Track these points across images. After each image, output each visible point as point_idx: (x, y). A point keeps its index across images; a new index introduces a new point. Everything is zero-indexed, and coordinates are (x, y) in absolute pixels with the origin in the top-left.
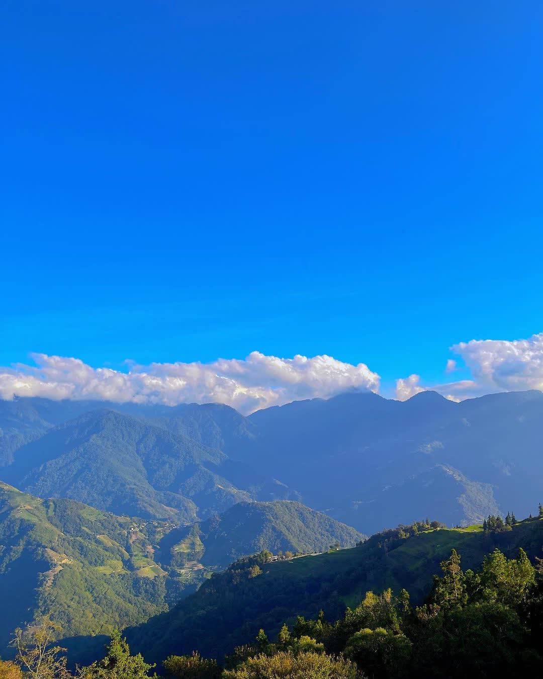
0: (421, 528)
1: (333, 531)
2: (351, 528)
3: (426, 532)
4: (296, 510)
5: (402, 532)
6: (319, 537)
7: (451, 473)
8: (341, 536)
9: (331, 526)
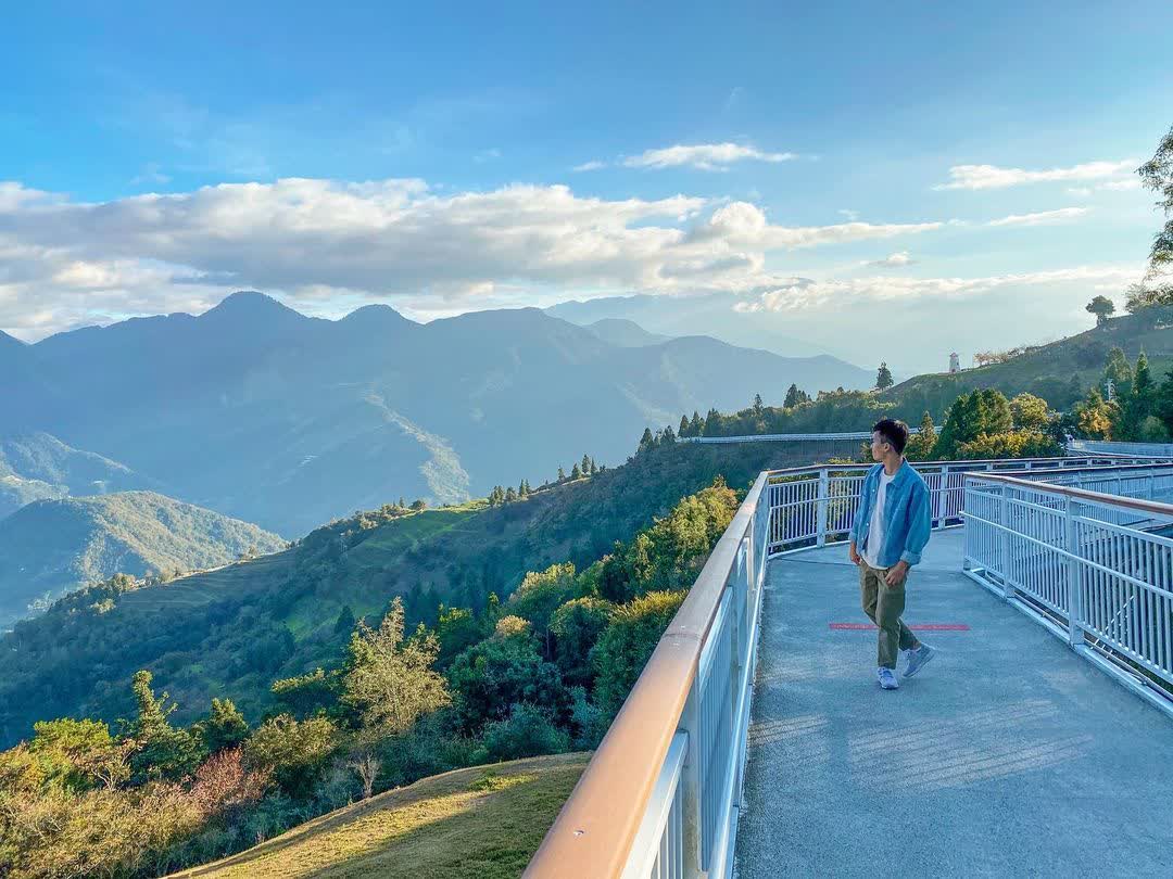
0: (393, 512)
1: (220, 533)
2: (250, 527)
3: (404, 517)
4: (151, 505)
5: (364, 520)
6: (197, 545)
7: (411, 431)
8: (234, 539)
9: (216, 525)
